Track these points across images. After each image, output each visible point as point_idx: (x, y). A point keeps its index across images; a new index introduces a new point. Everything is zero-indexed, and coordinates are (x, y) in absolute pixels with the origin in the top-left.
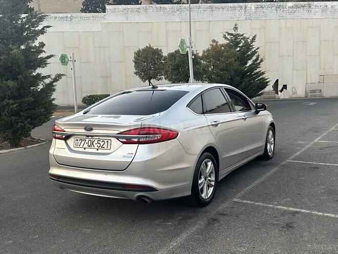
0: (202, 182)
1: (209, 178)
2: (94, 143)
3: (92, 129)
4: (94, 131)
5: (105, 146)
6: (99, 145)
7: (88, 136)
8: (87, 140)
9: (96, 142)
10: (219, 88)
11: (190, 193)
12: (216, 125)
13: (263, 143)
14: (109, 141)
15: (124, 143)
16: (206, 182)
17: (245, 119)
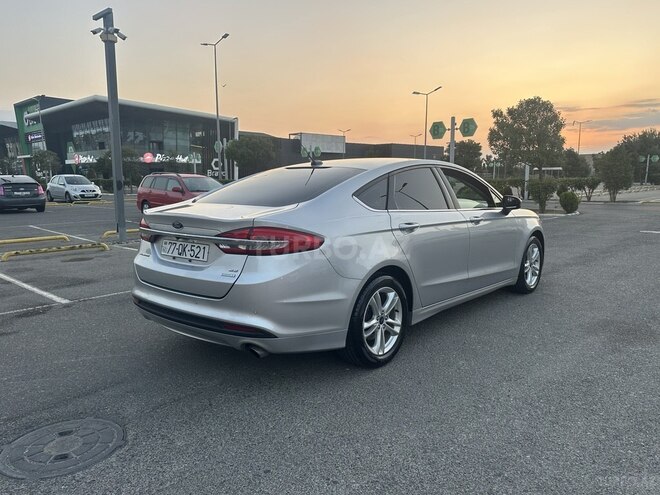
0: (372, 326)
1: (390, 320)
2: (186, 250)
3: (181, 226)
4: (185, 229)
5: (200, 255)
6: (192, 253)
7: (178, 238)
8: (178, 244)
9: (188, 248)
10: (430, 168)
11: (343, 344)
12: (411, 230)
13: (514, 265)
14: (207, 247)
15: (226, 251)
16: (381, 326)
17: (477, 222)
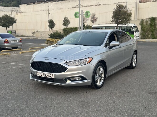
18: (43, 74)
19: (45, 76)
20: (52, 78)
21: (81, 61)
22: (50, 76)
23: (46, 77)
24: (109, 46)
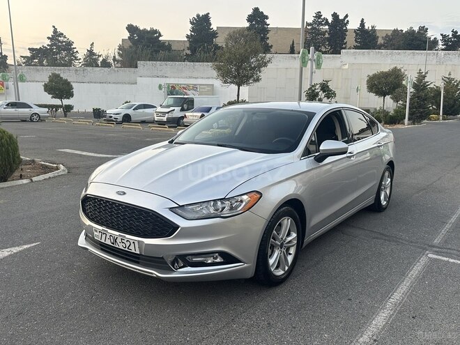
18: (108, 237)
19: (113, 244)
20: (133, 251)
21: (222, 203)
22: (128, 244)
23: (117, 246)
24: (317, 154)
